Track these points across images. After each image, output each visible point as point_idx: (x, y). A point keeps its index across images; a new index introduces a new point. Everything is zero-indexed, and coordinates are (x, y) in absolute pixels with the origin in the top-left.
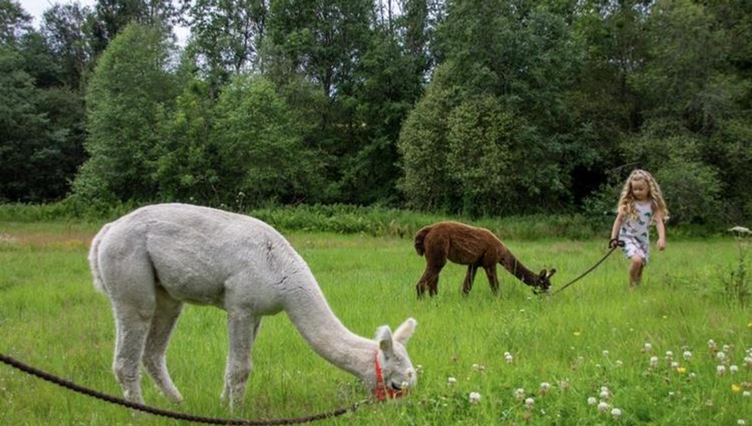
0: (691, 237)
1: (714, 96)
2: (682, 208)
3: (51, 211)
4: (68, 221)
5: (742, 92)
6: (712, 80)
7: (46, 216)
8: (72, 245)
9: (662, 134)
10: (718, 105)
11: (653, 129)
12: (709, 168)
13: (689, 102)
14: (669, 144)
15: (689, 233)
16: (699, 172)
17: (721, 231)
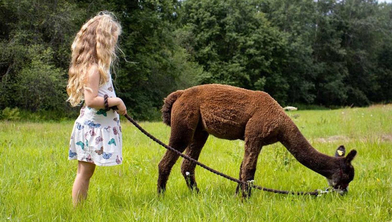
0: (46, 120)
1: (62, 18)
2: (40, 98)
5: (80, 17)
6: (60, 6)
9: (25, 42)
10: (64, 24)
11: (17, 37)
12: (58, 70)
13: (44, 21)
14: (30, 50)
15: (44, 117)
16: (52, 73)
17: (67, 116)
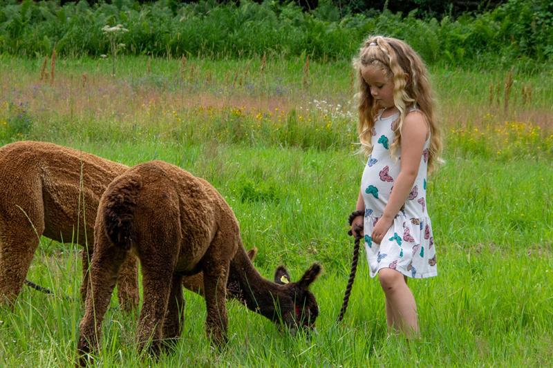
3: (464, 37)
4: (506, 66)
7: (452, 49)
8: (513, 138)
